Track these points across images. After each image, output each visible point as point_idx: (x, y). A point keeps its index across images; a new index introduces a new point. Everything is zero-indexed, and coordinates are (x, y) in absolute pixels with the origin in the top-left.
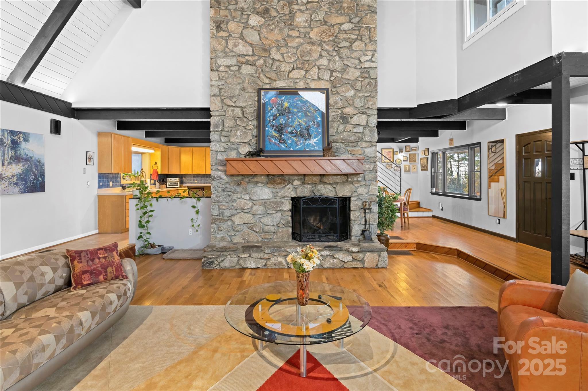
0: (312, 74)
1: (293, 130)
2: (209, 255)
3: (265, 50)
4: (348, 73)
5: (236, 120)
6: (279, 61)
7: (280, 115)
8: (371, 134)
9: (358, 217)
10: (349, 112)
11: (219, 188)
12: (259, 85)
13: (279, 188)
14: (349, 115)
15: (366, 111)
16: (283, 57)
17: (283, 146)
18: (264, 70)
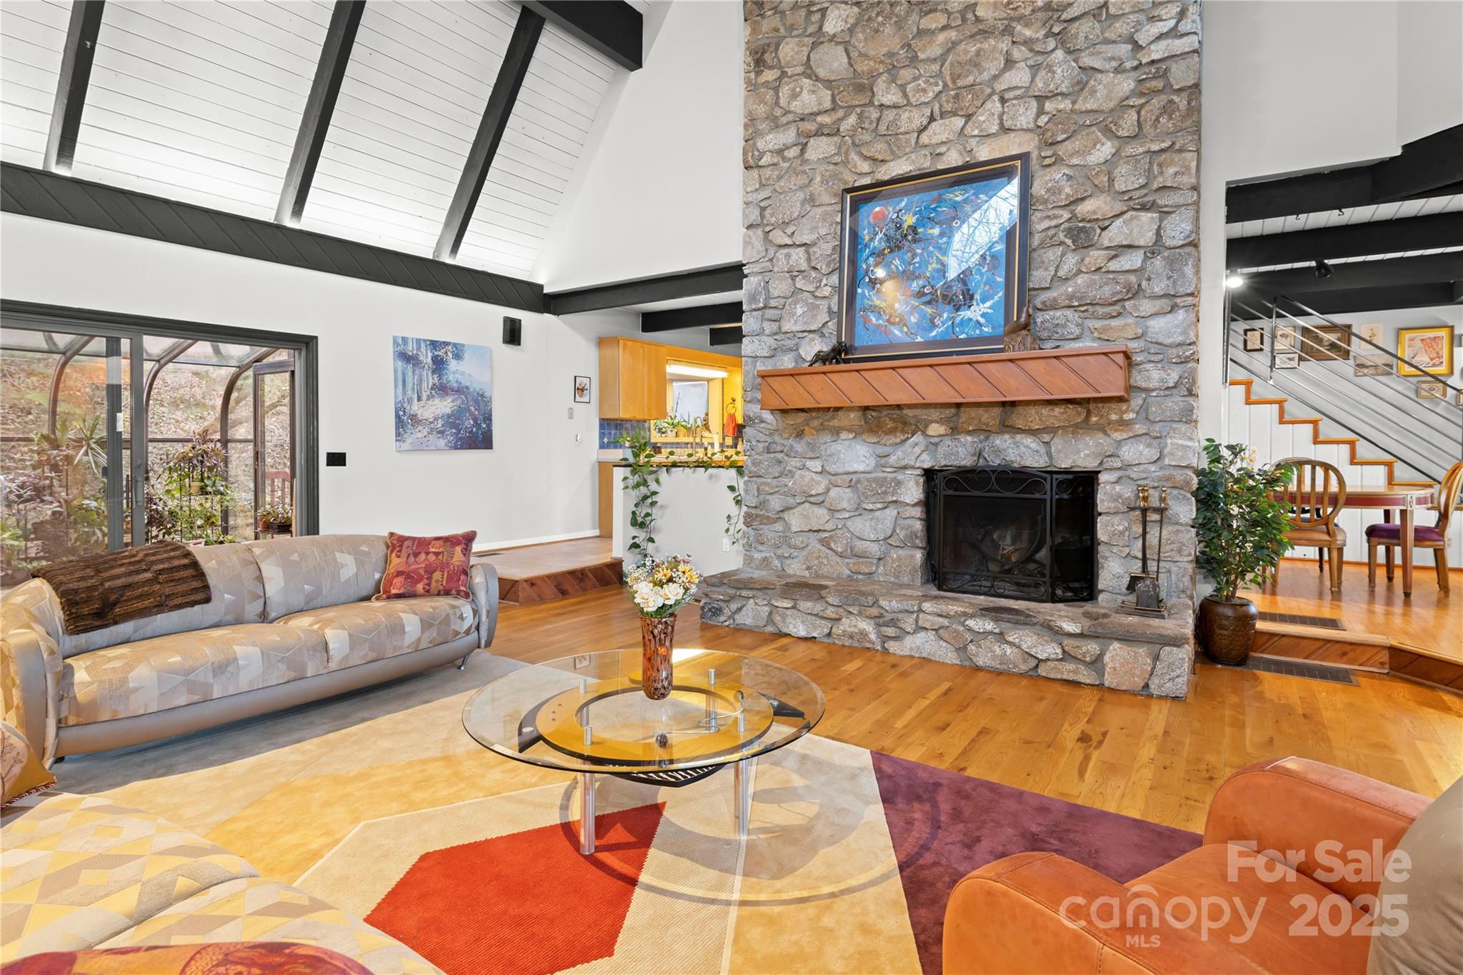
0: (984, 121)
1: (924, 287)
2: (714, 592)
3: (860, 88)
4: (1093, 92)
5: (793, 278)
6: (895, 107)
7: (891, 251)
8: (1172, 270)
9: (1122, 533)
10: (1094, 212)
11: (759, 444)
12: (846, 182)
13: (890, 445)
14: (1097, 220)
15: (1154, 201)
16: (905, 95)
17: (897, 332)
18: (857, 142)
